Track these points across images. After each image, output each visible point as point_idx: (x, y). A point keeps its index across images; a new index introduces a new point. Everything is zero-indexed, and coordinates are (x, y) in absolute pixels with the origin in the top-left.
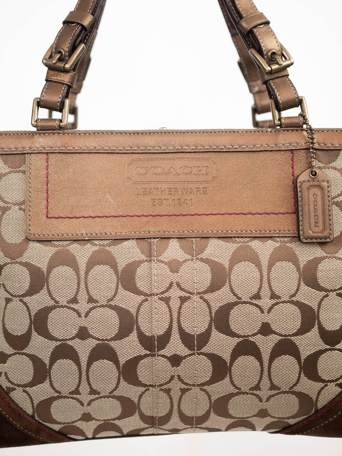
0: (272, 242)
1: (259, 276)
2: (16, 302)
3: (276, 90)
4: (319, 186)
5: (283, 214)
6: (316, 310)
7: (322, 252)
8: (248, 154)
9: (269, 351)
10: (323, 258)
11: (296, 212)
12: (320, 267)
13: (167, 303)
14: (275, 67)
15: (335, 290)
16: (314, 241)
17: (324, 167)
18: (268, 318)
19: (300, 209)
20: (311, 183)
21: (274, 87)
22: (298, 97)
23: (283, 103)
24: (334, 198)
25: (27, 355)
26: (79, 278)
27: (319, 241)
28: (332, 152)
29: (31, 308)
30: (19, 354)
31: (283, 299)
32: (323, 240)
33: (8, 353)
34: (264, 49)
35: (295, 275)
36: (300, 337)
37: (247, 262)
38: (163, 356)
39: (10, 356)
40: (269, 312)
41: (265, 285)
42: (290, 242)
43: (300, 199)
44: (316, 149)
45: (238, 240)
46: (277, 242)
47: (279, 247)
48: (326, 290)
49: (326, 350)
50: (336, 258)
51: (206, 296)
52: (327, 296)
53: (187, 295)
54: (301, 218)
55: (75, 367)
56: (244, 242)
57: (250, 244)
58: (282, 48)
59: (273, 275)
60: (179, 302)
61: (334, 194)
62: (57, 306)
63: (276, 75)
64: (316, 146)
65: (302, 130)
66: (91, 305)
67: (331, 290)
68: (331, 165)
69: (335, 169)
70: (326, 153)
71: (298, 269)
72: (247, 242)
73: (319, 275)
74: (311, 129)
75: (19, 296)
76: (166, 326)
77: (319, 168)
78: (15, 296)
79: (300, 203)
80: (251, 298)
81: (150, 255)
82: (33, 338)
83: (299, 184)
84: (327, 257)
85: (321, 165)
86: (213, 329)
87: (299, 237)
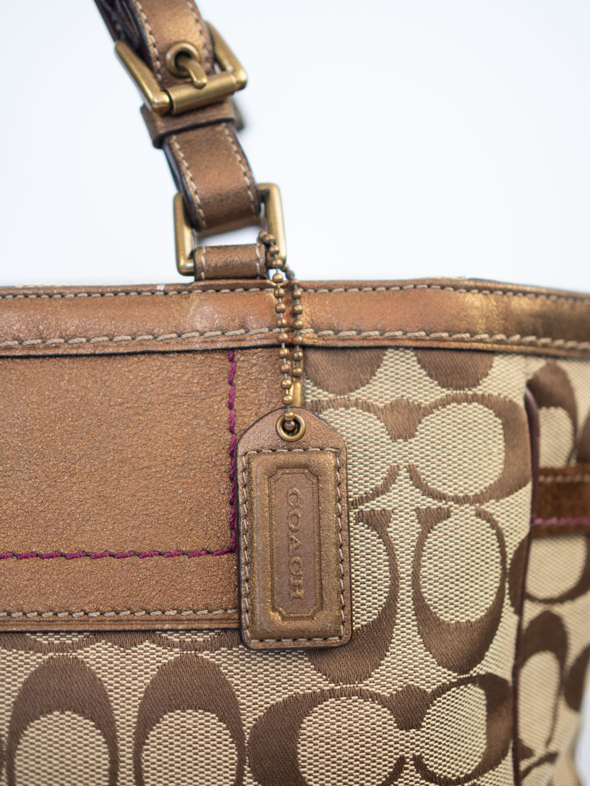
0: (154, 646)
1: (105, 760)
3: (185, 164)
4: (306, 466)
5: (190, 554)
7: (318, 677)
8: (87, 362)
10: (316, 699)
11: (234, 549)
12: (309, 726)
14: (181, 93)
16: (287, 643)
17: (331, 404)
19: (244, 540)
20: (282, 457)
21: (181, 155)
22: (253, 186)
23: (205, 204)
24: (362, 500)
27: (304, 643)
28: (357, 355)
32: (319, 642)
34: (150, 40)
35: (228, 754)
37: (67, 713)
42: (212, 647)
43: (243, 509)
44: (304, 347)
45: (42, 640)
46: (171, 645)
47: (177, 663)
50: (362, 695)
54: (245, 571)
56: (62, 648)
57: (80, 654)
58: (213, 38)
59: (150, 755)
61: (357, 491)
63: (190, 120)
64: (307, 336)
65: (263, 287)
68: (354, 396)
69: (367, 407)
70: (341, 357)
71: (237, 735)
72: (74, 647)
73: (305, 751)
74: (290, 287)
77: (317, 408)
79: (244, 523)
83: (241, 463)
84: (332, 693)
85: (324, 396)
87: (239, 630)
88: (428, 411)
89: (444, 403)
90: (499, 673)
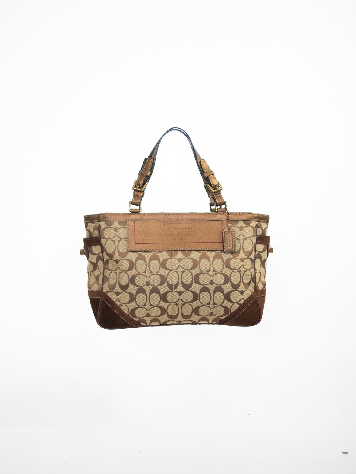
0: (214, 252)
1: (209, 264)
2: (124, 273)
3: (216, 199)
4: (231, 233)
5: (218, 243)
6: (230, 276)
7: (232, 256)
8: (206, 221)
9: (213, 290)
10: (232, 258)
11: (223, 242)
12: (231, 261)
13: (177, 273)
14: (216, 190)
15: (236, 269)
16: (229, 252)
17: (233, 226)
18: (212, 279)
19: (224, 241)
20: (228, 232)
21: (215, 198)
22: (224, 202)
23: (219, 204)
24: (237, 237)
25: (127, 292)
26: (146, 265)
27: (231, 252)
28: (236, 221)
29: (129, 275)
30: (124, 292)
31: (218, 272)
32: (232, 252)
33: (120, 292)
34: (212, 184)
35: (222, 264)
36: (224, 286)
37: (205, 259)
38: (176, 292)
39: (121, 293)
40: (213, 276)
41: (212, 267)
42: (221, 253)
43: (224, 237)
44: (230, 220)
45: (202, 251)
46: (216, 252)
47: (217, 254)
48: (233, 269)
49: (233, 291)
50: (237, 258)
51: (191, 271)
52: (234, 271)
53: (184, 270)
54: (224, 244)
55: (145, 296)
56: (204, 252)
57: (206, 253)
58: (219, 183)
59: (214, 264)
60: (181, 273)
61: (236, 236)
62: (139, 274)
63: (216, 193)
64: (230, 219)
65: (225, 213)
66: (151, 274)
67: (235, 269)
68: (236, 226)
69: (237, 227)
70: (234, 221)
71: (223, 262)
72: (205, 252)
73: (231, 264)
74: (228, 213)
75: (125, 271)
76: (177, 281)
77: (232, 227)
78: (123, 271)
79: (224, 239)
80: (207, 272)
81: (171, 256)
82: (130, 286)
83: (224, 233)
84: (233, 258)
85: (232, 226)
86: (193, 282)
87: (223, 251)
88: (244, 227)
89: (246, 227)
90: (252, 258)
